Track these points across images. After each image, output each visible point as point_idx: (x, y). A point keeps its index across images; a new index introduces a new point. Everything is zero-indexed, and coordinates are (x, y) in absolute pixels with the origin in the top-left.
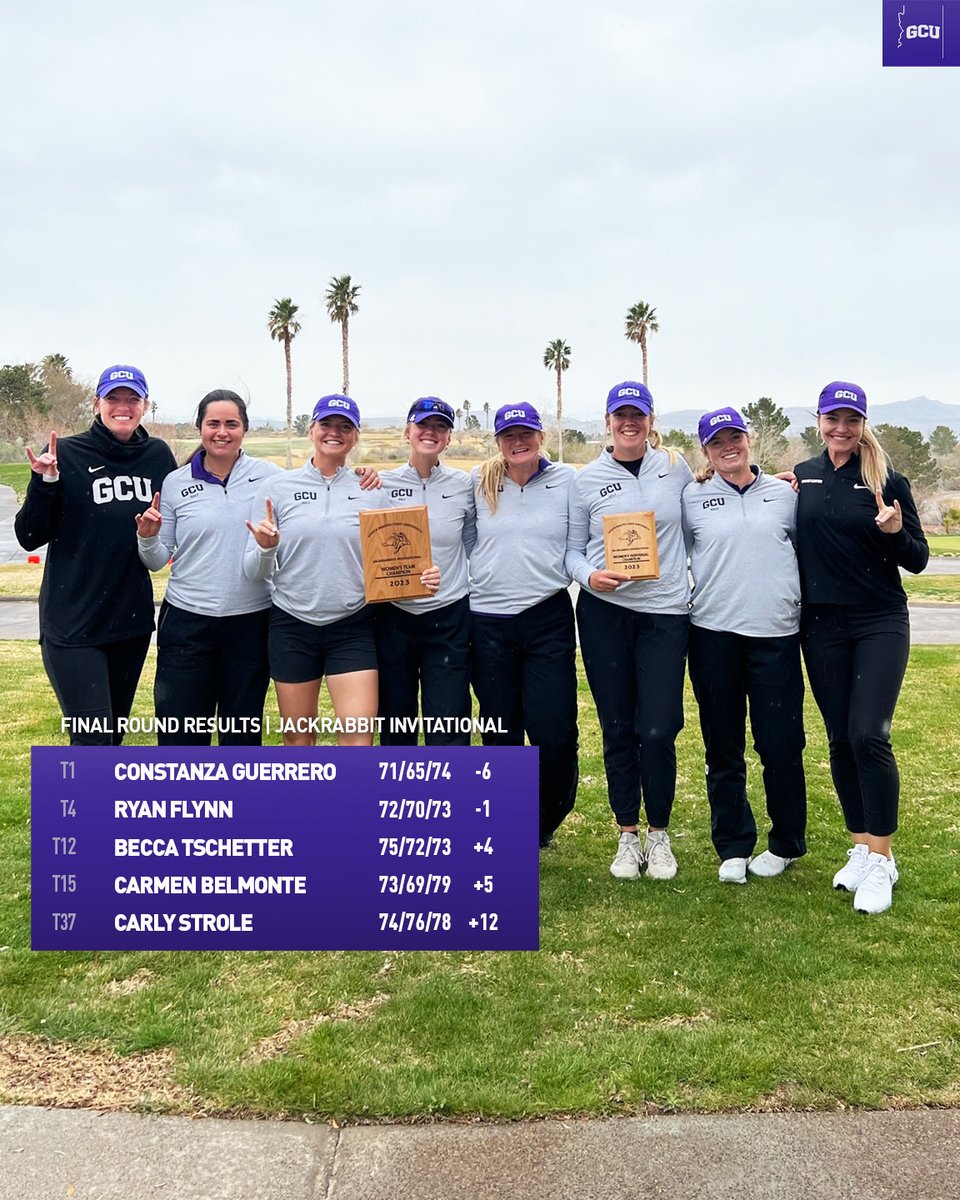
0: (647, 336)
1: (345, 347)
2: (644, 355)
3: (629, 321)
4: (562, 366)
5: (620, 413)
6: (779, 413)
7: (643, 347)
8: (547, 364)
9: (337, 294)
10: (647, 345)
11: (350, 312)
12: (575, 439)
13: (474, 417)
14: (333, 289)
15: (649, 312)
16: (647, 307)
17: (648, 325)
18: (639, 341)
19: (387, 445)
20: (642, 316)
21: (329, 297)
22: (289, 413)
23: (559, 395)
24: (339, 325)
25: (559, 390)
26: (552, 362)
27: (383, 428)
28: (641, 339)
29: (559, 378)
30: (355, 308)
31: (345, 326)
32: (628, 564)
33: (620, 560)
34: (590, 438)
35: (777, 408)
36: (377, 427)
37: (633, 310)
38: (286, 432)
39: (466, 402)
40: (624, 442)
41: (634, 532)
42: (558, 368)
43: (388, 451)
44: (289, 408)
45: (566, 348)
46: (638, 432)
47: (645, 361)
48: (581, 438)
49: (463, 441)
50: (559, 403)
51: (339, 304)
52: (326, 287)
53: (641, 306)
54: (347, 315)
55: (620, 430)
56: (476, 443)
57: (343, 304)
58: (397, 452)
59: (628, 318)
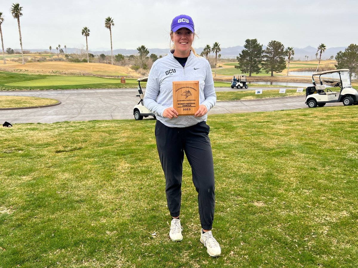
0: (111, 27)
1: (19, 27)
2: (111, 32)
3: (106, 22)
4: (87, 35)
5: (179, 32)
6: (146, 50)
7: (110, 30)
8: (83, 34)
9: (15, 9)
10: (111, 29)
11: (20, 15)
12: (91, 56)
13: (62, 50)
14: (13, 8)
15: (111, 20)
16: (111, 19)
17: (111, 24)
18: (109, 28)
19: (36, 57)
20: (110, 21)
21: (12, 10)
22: (3, 47)
23: (87, 43)
24: (16, 19)
25: (87, 42)
26: (84, 34)
27: (35, 52)
28: (110, 28)
29: (87, 38)
30: (21, 14)
31: (18, 20)
32: (185, 108)
33: (181, 106)
34: (95, 56)
35: (146, 48)
36: (33, 52)
37: (107, 19)
38: (4, 53)
39: (59, 45)
40: (181, 47)
41: (189, 92)
42: (86, 35)
43: (37, 59)
44: (3, 45)
45: (88, 30)
46: (187, 43)
47: (111, 34)
48: (93, 56)
49: (59, 56)
50: (87, 46)
51: (16, 13)
52: (11, 7)
53: (109, 18)
54: (19, 16)
55: (179, 42)
56: (63, 57)
57: (17, 13)
58: (39, 59)
59: (106, 21)
